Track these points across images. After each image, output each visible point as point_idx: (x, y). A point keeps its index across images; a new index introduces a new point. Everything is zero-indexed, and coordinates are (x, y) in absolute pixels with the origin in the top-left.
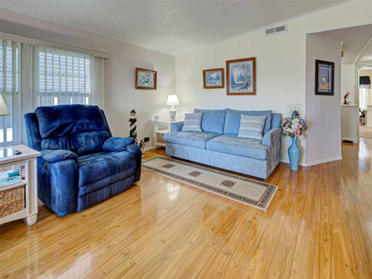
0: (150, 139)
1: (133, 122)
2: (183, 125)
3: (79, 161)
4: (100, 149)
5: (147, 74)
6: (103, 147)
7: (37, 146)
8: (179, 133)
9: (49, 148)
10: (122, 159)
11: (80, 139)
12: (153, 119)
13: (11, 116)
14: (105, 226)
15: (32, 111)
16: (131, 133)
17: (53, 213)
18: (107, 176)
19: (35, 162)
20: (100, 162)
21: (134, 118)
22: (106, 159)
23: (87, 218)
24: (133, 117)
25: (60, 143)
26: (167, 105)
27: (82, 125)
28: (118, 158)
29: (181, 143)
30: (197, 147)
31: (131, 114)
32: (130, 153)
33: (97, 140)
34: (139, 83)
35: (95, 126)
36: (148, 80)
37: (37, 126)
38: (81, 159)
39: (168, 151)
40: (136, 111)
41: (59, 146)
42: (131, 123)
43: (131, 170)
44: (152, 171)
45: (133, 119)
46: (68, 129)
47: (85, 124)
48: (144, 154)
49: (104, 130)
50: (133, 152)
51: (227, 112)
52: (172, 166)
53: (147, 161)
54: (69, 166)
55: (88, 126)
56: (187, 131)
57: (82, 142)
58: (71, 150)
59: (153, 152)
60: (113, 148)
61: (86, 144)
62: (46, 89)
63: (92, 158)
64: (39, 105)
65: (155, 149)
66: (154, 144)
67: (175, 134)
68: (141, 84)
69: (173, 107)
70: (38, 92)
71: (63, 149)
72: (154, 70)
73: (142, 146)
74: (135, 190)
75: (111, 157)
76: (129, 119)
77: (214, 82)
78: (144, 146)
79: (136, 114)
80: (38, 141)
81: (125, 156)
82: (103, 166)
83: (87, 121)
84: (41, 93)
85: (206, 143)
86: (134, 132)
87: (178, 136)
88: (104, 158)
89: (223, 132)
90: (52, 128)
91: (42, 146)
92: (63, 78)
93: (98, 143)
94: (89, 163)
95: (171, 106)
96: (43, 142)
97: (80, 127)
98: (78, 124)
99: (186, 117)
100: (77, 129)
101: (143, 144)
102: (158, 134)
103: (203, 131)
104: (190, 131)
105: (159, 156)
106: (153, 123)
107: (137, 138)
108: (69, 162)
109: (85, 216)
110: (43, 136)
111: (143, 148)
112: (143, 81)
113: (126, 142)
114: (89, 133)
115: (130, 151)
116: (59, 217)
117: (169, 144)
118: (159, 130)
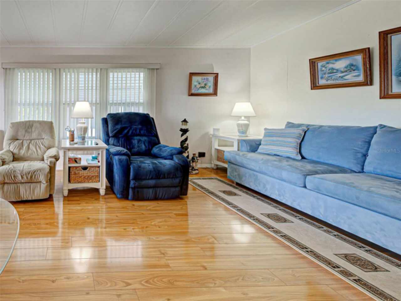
0: (206, 155)
1: (185, 133)
2: (260, 144)
3: (131, 159)
4: (148, 153)
5: (203, 78)
6: (152, 152)
7: (107, 142)
8: (252, 155)
9: (113, 145)
10: (167, 167)
11: (134, 142)
12: (211, 132)
13: (94, 119)
14: (148, 220)
15: (105, 116)
16: (182, 144)
17: (114, 193)
18: (152, 179)
19: (105, 152)
20: (147, 164)
21: (186, 128)
22: (153, 163)
23: (135, 207)
24: (184, 127)
25: (120, 142)
26: (232, 114)
27: (136, 129)
28: (163, 164)
29: (253, 168)
30: (284, 181)
31: (183, 123)
32: (176, 163)
33: (147, 145)
34: (193, 89)
35: (145, 132)
36: (206, 85)
37: (108, 127)
38: (133, 158)
39: (230, 174)
40: (188, 121)
41: (120, 144)
42: (181, 133)
43: (177, 181)
44: (204, 192)
45: (184, 129)
46: (126, 131)
47: (138, 129)
48: (197, 170)
49: (153, 136)
50: (179, 163)
51: (378, 132)
52: (235, 194)
53: (200, 179)
54: (124, 160)
55: (140, 132)
56: (268, 154)
57: (135, 144)
58: (127, 149)
59: (211, 172)
60: (160, 155)
61: (138, 147)
62: (113, 101)
63: (141, 159)
64: (109, 112)
65: (213, 169)
66: (212, 162)
67: (243, 155)
68: (195, 90)
69: (243, 118)
70: (109, 102)
71: (122, 147)
72: (215, 72)
73: (194, 160)
74: (181, 203)
75: (157, 162)
76: (180, 129)
77: (342, 77)
78: (197, 162)
79: (188, 124)
80: (108, 138)
81: (170, 164)
82: (149, 168)
83: (140, 126)
84: (111, 104)
85: (306, 178)
86: (185, 144)
87: (248, 157)
88: (151, 162)
89: (363, 169)
90: (115, 130)
91: (110, 142)
92: (124, 91)
93: (147, 148)
94: (139, 162)
95: (240, 117)
96: (110, 139)
97: (134, 132)
98: (133, 129)
99: (265, 133)
100: (132, 132)
101: (195, 158)
102: (218, 151)
103: (303, 158)
104: (273, 154)
105: (218, 177)
106: (211, 136)
107: (188, 150)
108: (124, 157)
109: (134, 205)
110: (110, 135)
111: (195, 163)
112: (198, 86)
113: (173, 151)
114: (141, 137)
115: (177, 161)
116: (117, 197)
117: (232, 165)
118: (219, 146)
